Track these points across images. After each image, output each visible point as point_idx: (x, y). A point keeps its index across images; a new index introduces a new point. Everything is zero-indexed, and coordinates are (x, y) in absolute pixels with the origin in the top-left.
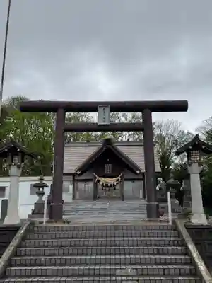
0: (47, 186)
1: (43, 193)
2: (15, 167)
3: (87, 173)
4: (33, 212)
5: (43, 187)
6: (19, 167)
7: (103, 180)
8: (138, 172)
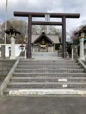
0: (24, 47)
1: (23, 49)
2: (13, 37)
3: (37, 43)
4: (20, 55)
5: (23, 47)
6: (14, 38)
7: (42, 46)
8: (53, 43)
